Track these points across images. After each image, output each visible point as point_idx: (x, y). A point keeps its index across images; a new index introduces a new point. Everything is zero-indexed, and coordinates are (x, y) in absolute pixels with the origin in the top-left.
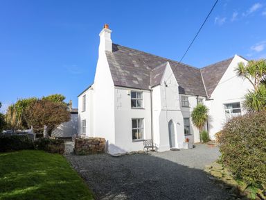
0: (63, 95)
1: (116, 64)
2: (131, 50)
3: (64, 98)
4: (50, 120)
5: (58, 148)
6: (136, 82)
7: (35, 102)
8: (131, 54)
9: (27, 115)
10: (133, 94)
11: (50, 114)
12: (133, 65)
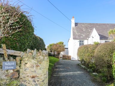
0: (63, 42)
1: (75, 31)
2: (83, 24)
3: (63, 43)
4: (58, 50)
5: (57, 57)
6: (82, 37)
7: (54, 44)
8: (83, 26)
9: (52, 49)
10: (80, 41)
11: (58, 48)
12: (83, 30)
